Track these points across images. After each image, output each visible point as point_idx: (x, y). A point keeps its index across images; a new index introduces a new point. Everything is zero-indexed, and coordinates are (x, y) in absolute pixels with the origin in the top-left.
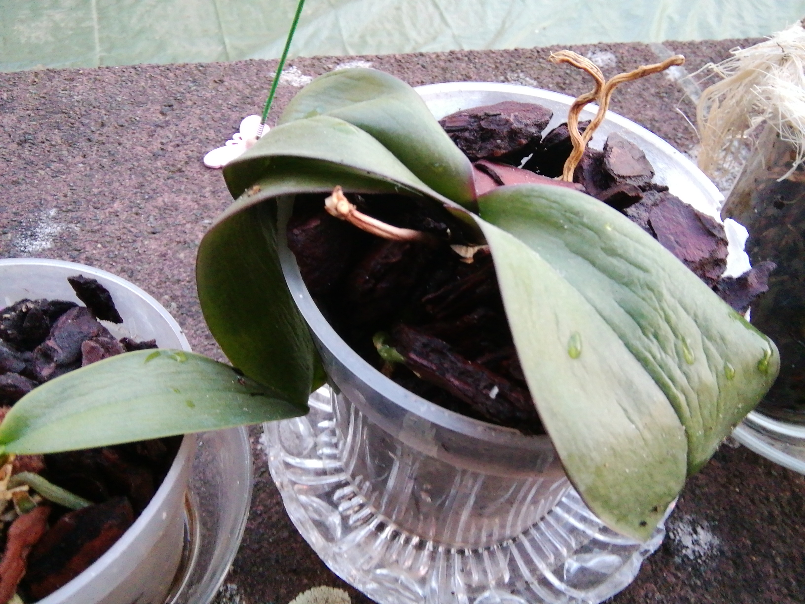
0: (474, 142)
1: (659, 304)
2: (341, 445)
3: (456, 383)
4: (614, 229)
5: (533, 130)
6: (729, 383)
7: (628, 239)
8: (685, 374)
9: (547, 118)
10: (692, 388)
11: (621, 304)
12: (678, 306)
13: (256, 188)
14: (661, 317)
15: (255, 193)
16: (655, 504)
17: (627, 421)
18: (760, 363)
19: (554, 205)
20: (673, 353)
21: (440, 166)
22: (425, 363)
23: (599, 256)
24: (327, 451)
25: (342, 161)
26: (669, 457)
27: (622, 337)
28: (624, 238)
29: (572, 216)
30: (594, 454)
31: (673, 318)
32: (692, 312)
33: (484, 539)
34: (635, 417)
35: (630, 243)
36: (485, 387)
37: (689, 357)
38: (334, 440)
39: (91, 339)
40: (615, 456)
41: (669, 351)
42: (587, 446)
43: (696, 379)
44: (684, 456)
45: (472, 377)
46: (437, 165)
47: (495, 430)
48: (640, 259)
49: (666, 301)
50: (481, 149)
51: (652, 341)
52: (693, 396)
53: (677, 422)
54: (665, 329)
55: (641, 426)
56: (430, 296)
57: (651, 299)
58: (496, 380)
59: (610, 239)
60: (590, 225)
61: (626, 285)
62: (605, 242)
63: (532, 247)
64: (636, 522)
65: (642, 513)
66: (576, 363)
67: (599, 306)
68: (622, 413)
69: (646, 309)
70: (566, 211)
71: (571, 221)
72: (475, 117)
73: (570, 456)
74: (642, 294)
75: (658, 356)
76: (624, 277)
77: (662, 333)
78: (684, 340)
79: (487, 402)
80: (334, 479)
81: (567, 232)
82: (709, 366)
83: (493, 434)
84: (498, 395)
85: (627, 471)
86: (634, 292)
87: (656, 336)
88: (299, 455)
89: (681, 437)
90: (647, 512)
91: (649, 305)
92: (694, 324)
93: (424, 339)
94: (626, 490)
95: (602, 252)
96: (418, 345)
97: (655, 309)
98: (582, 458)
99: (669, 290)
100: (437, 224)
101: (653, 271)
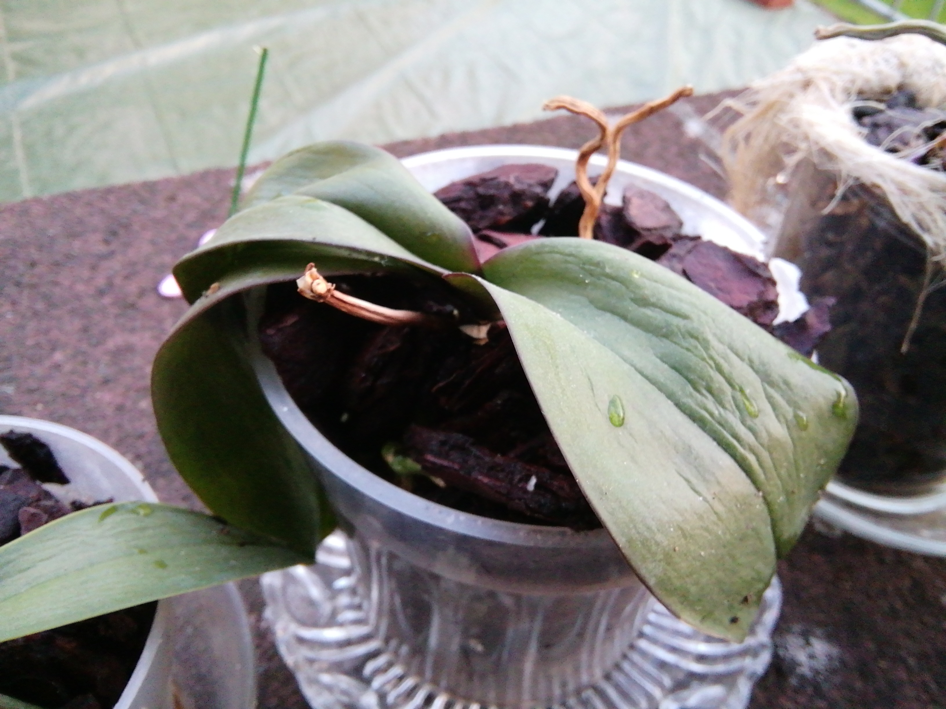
0: (473, 211)
1: (706, 352)
2: (365, 605)
3: (486, 480)
4: (642, 275)
5: (538, 190)
6: (804, 434)
7: (660, 286)
8: (751, 429)
9: (552, 176)
10: (762, 445)
11: (663, 359)
12: (729, 351)
13: (214, 285)
14: (711, 367)
15: (214, 292)
16: (745, 593)
17: (691, 493)
18: (835, 405)
19: (570, 259)
20: (731, 406)
21: (434, 235)
22: (445, 463)
23: (630, 308)
24: (350, 615)
25: (314, 239)
26: (750, 532)
27: (670, 396)
28: (654, 284)
29: (592, 268)
30: (659, 537)
31: (725, 366)
32: (746, 358)
33: (557, 691)
34: (701, 488)
35: (663, 289)
36: (520, 480)
37: (751, 409)
38: (357, 600)
39: (29, 505)
40: (685, 536)
41: (728, 406)
42: (649, 528)
43: (764, 435)
44: (767, 531)
45: (503, 470)
46: (429, 234)
47: (541, 532)
48: (677, 305)
49: (713, 348)
50: (482, 218)
51: (706, 397)
52: (765, 455)
53: (752, 489)
54: (719, 380)
55: (709, 498)
56: (441, 384)
57: (696, 347)
58: (532, 469)
59: (638, 287)
60: (614, 274)
61: (666, 336)
62: (634, 292)
63: (553, 309)
64: (726, 619)
65: (731, 607)
66: (620, 431)
67: (638, 365)
68: (684, 483)
69: (693, 360)
70: (584, 264)
71: (592, 275)
72: (470, 184)
73: (630, 541)
74: (686, 345)
75: (716, 413)
76: (662, 328)
77: (715, 386)
78: (742, 390)
79: (525, 496)
80: (361, 650)
81: (590, 287)
82: (777, 416)
83: (539, 537)
84: (537, 486)
85: (703, 553)
86: (675, 343)
87: (710, 390)
88: (315, 624)
89: (759, 506)
90: (736, 605)
91: (696, 356)
92: (750, 370)
93: (442, 437)
94: (705, 579)
95: (633, 304)
96: (434, 445)
97: (704, 359)
98: (645, 542)
99: (715, 335)
100: (441, 308)
101: (693, 316)
